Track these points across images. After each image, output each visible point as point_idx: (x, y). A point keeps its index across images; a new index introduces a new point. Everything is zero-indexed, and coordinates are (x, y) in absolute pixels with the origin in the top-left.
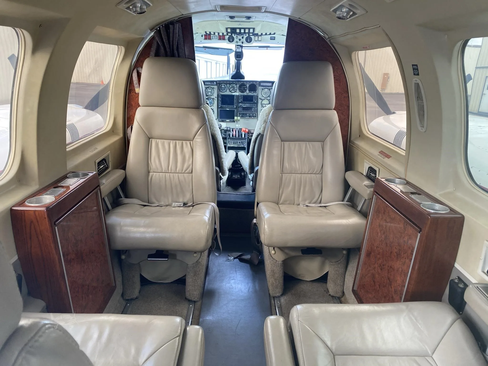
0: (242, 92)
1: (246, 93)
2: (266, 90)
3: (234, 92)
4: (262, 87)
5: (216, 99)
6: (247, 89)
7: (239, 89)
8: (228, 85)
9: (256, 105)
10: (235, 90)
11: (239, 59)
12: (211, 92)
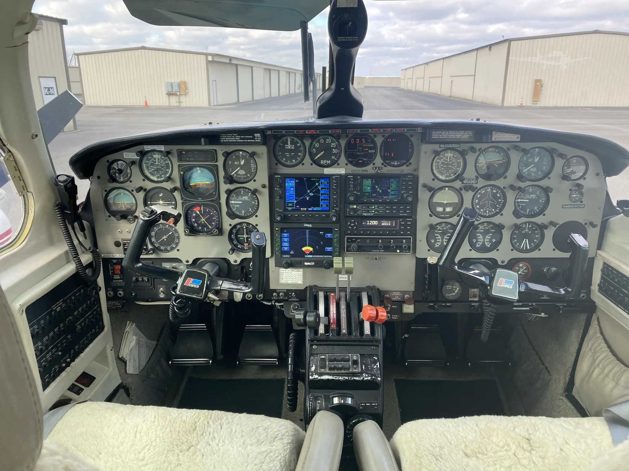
0: (357, 165)
1: (371, 166)
2: (449, 154)
3: (328, 166)
4: (437, 147)
5: (266, 191)
6: (375, 153)
7: (346, 152)
8: (307, 143)
9: (411, 209)
10: (333, 157)
11: (349, 39)
12: (246, 167)
